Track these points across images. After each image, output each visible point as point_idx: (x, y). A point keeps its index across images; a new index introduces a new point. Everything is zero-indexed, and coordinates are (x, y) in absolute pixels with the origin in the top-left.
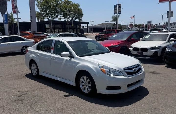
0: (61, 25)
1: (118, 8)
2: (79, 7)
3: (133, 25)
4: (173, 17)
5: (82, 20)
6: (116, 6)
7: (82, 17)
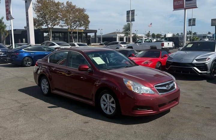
0: (63, 34)
1: (131, 15)
2: (85, 13)
3: (150, 34)
4: (195, 25)
5: (88, 28)
6: (128, 12)
7: (89, 24)
